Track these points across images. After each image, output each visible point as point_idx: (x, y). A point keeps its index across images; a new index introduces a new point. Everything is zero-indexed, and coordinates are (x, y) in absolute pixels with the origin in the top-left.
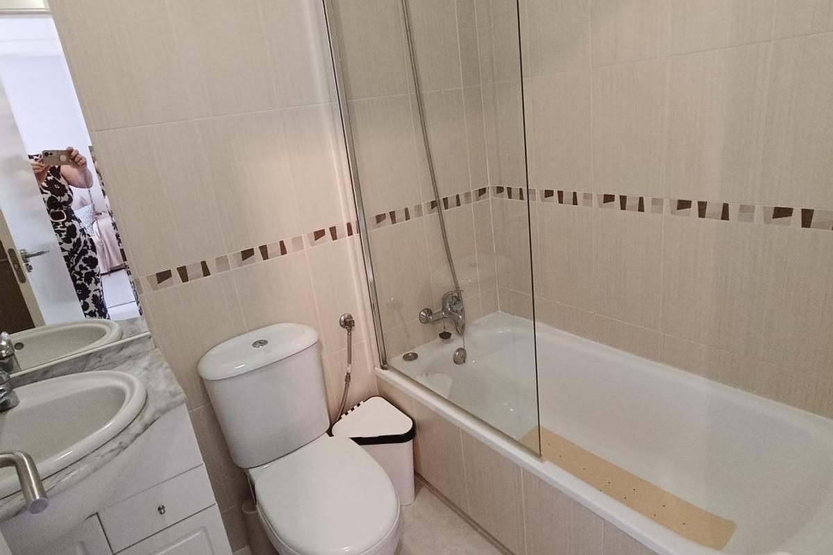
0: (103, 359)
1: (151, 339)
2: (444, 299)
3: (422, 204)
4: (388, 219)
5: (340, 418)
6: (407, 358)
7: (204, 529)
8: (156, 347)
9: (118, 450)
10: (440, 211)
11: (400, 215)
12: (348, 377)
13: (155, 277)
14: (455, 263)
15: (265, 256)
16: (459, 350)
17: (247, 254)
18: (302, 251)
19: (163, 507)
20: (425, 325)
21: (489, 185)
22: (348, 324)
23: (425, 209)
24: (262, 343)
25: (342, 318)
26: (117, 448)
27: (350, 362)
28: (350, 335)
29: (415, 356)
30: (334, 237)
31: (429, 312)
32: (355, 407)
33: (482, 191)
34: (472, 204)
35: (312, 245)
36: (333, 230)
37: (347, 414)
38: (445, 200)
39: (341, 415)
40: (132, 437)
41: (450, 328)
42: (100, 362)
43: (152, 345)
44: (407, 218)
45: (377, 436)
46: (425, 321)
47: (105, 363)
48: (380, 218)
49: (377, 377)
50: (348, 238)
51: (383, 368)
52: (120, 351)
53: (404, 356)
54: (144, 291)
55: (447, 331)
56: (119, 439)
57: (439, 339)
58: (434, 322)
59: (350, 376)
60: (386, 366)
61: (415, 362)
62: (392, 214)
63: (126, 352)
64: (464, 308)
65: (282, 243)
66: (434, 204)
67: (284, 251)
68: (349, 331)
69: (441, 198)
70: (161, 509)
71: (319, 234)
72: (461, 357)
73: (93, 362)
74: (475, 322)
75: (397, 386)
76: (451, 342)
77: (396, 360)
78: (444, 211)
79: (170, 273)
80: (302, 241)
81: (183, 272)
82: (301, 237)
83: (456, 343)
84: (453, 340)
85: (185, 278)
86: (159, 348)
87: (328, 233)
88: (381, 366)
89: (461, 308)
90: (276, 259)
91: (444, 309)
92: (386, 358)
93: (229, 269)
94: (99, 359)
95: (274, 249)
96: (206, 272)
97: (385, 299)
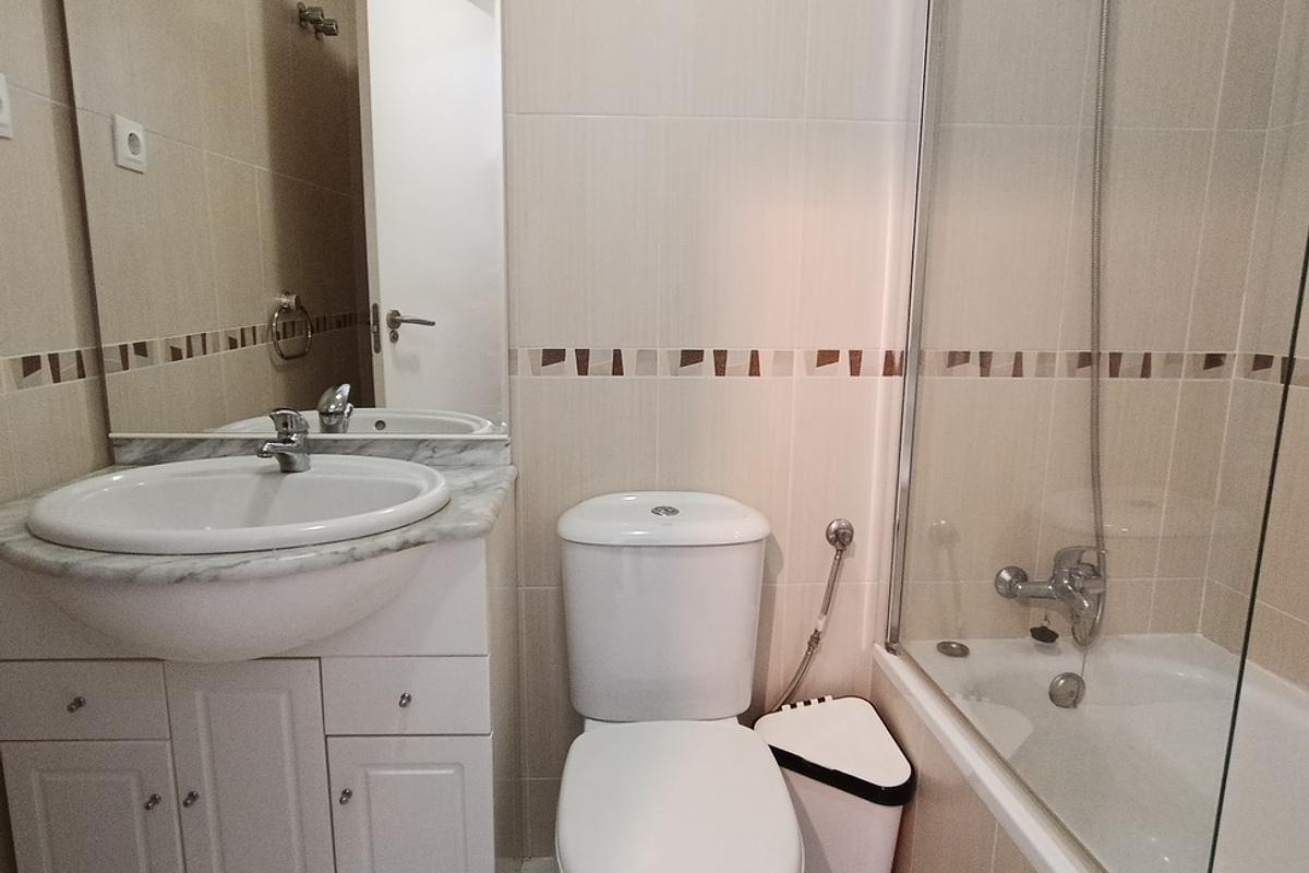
0: (436, 455)
1: (509, 447)
2: (1060, 559)
3: (1058, 352)
4: (974, 365)
5: (780, 709)
6: (945, 648)
7: (459, 766)
8: (512, 464)
9: (344, 557)
10: (1096, 376)
11: (1001, 363)
12: (815, 639)
13: (541, 355)
14: (1106, 491)
15: (720, 369)
16: (1068, 676)
17: (691, 357)
18: (789, 378)
19: (409, 699)
20: (1002, 601)
21: (1237, 352)
22: (841, 539)
23: (1060, 363)
24: (671, 511)
25: (834, 526)
26: (344, 553)
27: (826, 610)
28: (838, 563)
29: (963, 652)
30: (855, 369)
31: (1020, 575)
32: (814, 701)
33: (1214, 361)
34: (1180, 381)
35: (810, 373)
36: (855, 357)
37: (794, 706)
38: (1115, 358)
39: (783, 704)
40: (376, 548)
41: (1058, 623)
42: (431, 457)
43: (505, 459)
44: (1017, 371)
45: (832, 768)
46: (1009, 592)
47: (436, 461)
48: (956, 358)
49: (875, 664)
50: (881, 379)
51: (889, 649)
52: (462, 451)
53: (939, 645)
54: (519, 372)
55: (1051, 628)
56: (356, 544)
57: (1029, 640)
58: (1026, 600)
59: (819, 639)
60: (894, 646)
61: (959, 661)
62: (985, 359)
63: (469, 456)
64: (1104, 593)
65: (755, 355)
66: (1086, 360)
67: (754, 369)
68: (840, 551)
69: (1106, 352)
70: (406, 700)
71: (827, 357)
72: (1068, 694)
73: (424, 453)
74: (1126, 637)
75: (908, 698)
76: (1053, 654)
77: (923, 647)
78: (1105, 378)
79: (564, 355)
80: (792, 359)
81: (583, 357)
82: (792, 352)
83: (1064, 660)
84: (1060, 652)
85: (583, 369)
86: (516, 466)
87: (844, 359)
88: (886, 644)
89: (1097, 591)
90: (737, 378)
91: (1055, 579)
92: (898, 630)
93: (655, 374)
94: (430, 453)
95: (738, 362)
96: (618, 369)
97: (927, 517)
